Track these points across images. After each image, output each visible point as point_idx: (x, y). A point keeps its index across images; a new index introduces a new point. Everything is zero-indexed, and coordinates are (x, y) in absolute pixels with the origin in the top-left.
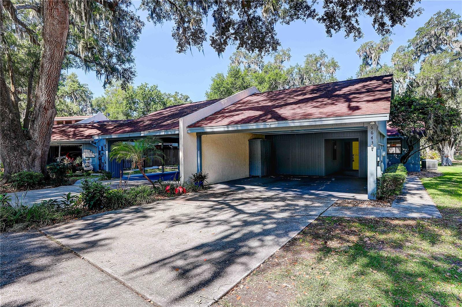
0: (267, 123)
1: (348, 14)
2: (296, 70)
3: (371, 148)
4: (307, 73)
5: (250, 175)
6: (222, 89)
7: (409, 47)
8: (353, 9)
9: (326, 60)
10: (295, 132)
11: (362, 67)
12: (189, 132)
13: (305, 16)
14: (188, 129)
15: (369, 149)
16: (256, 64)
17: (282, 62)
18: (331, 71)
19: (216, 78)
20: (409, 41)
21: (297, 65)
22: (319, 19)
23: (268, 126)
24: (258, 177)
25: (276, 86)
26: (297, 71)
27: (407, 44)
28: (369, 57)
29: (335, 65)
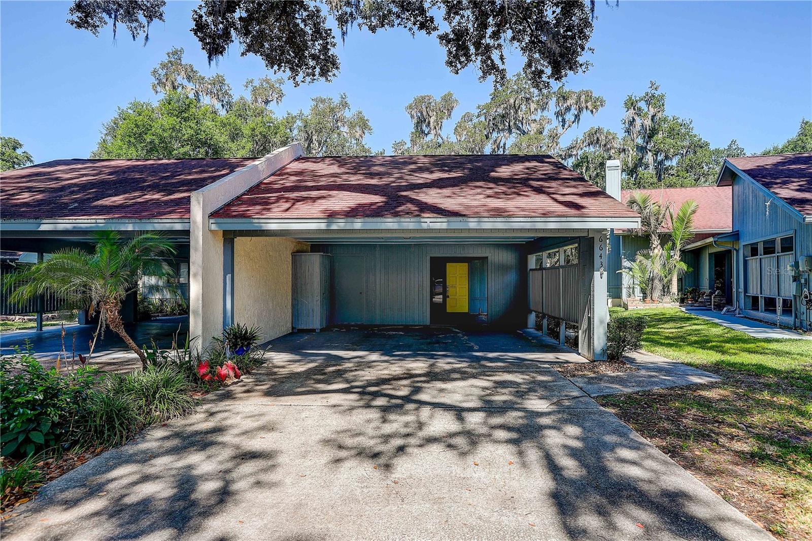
0: (423, 220)
1: (488, 41)
2: (299, 123)
3: (599, 273)
4: (319, 131)
5: (293, 328)
6: (148, 138)
7: (479, 116)
8: (496, 35)
9: (348, 114)
10: (393, 242)
11: (415, 136)
12: (213, 227)
13: (415, 24)
14: (212, 221)
15: (597, 274)
16: (216, 97)
17: (267, 102)
18: (357, 135)
19: (130, 111)
20: (479, 107)
21: (301, 114)
22: (442, 38)
23: (425, 226)
24: (313, 330)
25: (264, 148)
26: (300, 125)
27: (476, 112)
28: (425, 121)
29: (364, 125)
